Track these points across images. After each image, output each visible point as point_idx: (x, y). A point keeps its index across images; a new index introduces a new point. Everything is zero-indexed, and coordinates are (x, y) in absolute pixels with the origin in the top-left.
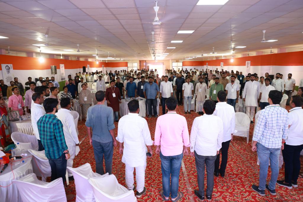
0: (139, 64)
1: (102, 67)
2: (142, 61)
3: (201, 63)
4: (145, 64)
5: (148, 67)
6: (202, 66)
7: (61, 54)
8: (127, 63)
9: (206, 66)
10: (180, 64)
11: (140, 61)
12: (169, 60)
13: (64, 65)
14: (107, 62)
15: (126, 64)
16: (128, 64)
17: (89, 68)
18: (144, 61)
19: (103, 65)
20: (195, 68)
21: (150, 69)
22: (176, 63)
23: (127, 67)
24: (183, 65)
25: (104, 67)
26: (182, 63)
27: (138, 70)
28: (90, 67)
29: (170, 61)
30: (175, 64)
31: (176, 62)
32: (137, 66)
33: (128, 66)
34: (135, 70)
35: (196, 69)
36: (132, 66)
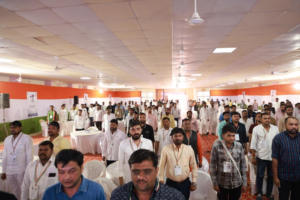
0: (155, 94)
1: (109, 97)
2: (159, 90)
3: (235, 92)
4: (162, 94)
5: (167, 97)
6: (236, 96)
7: (20, 75)
8: (140, 92)
9: (242, 96)
10: (207, 93)
11: (157, 90)
12: (192, 89)
13: (36, 93)
14: (114, 91)
15: (140, 94)
16: (142, 94)
17: (87, 98)
18: (162, 90)
19: (110, 95)
20: (227, 99)
21: (170, 99)
22: (202, 92)
23: (140, 97)
24: (211, 95)
25: (112, 97)
26: (209, 92)
27: (154, 100)
28: (89, 97)
29: (195, 91)
30: (201, 94)
31: (201, 90)
32: (152, 96)
33: (142, 96)
34: (150, 101)
35: (229, 100)
36: (146, 96)
